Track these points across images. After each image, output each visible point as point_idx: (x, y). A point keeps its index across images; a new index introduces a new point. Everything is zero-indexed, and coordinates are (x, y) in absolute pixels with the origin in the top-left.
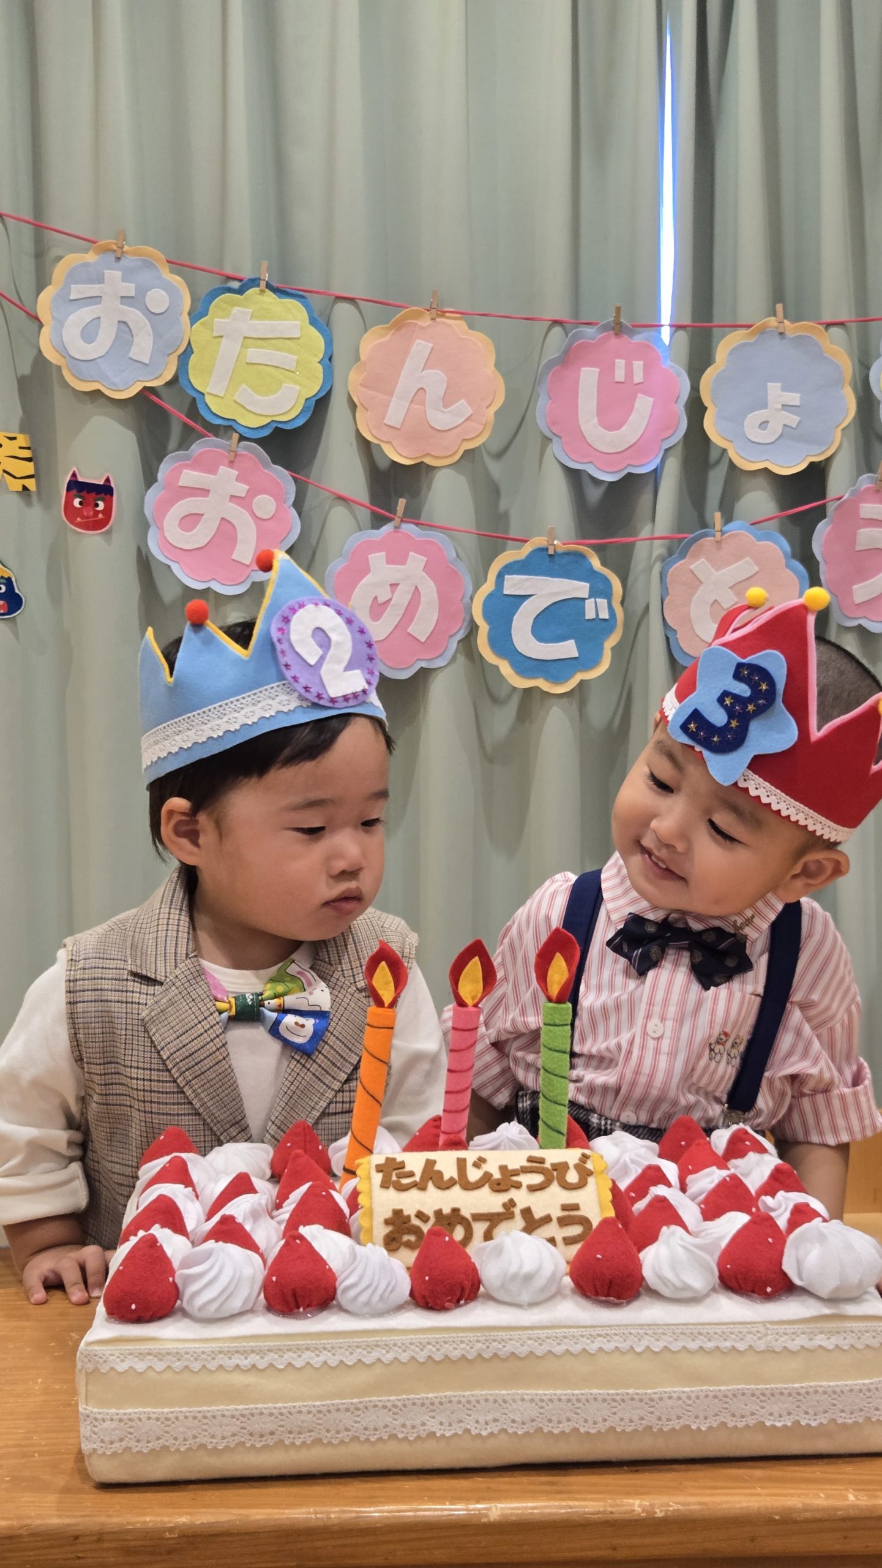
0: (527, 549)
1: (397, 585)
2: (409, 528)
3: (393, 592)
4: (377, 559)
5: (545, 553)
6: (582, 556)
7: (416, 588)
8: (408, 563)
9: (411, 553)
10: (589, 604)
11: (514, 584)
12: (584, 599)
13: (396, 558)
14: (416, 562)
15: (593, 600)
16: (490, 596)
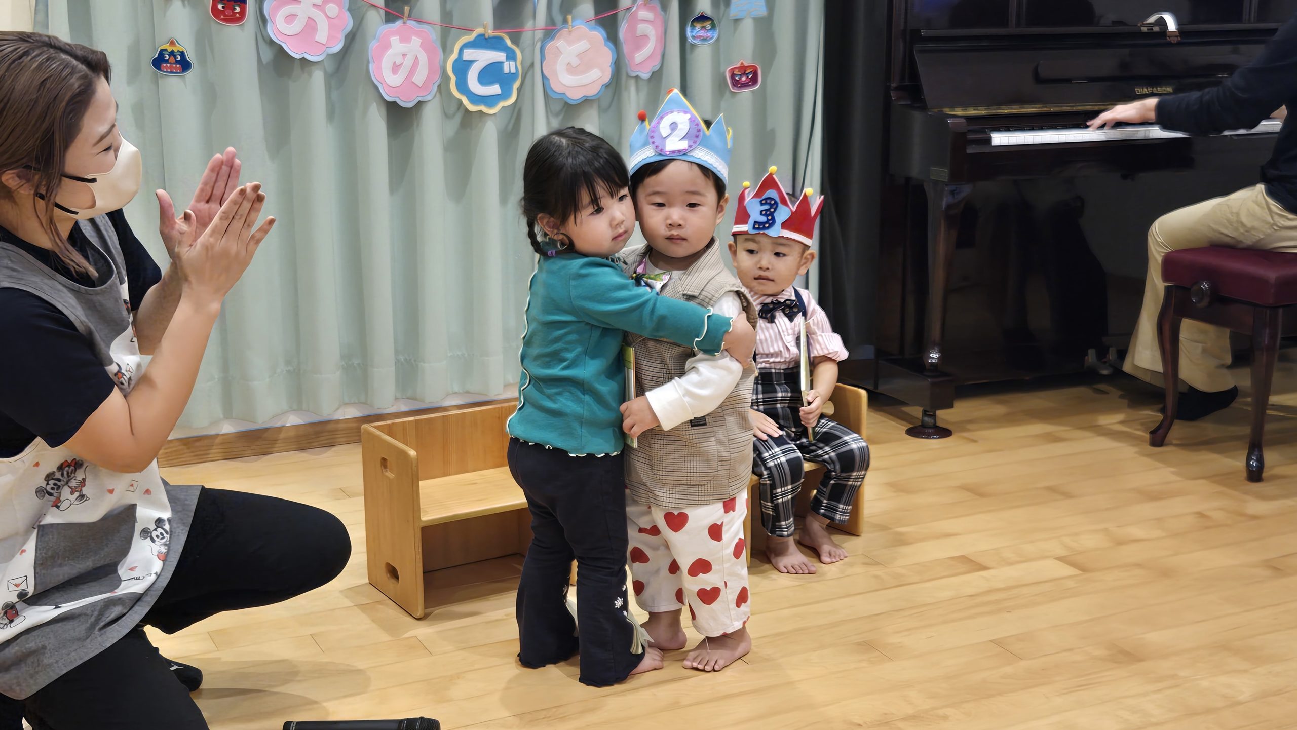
0: (473, 36)
1: (407, 55)
2: (411, 23)
3: (404, 59)
4: (395, 40)
5: (483, 37)
6: (500, 39)
7: (417, 56)
8: (412, 42)
9: (413, 38)
10: (506, 66)
11: (468, 54)
12: (504, 62)
13: (405, 39)
14: (416, 41)
15: (508, 63)
16: (456, 61)
